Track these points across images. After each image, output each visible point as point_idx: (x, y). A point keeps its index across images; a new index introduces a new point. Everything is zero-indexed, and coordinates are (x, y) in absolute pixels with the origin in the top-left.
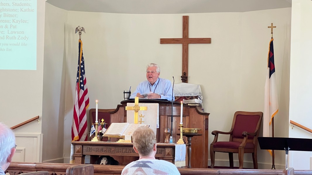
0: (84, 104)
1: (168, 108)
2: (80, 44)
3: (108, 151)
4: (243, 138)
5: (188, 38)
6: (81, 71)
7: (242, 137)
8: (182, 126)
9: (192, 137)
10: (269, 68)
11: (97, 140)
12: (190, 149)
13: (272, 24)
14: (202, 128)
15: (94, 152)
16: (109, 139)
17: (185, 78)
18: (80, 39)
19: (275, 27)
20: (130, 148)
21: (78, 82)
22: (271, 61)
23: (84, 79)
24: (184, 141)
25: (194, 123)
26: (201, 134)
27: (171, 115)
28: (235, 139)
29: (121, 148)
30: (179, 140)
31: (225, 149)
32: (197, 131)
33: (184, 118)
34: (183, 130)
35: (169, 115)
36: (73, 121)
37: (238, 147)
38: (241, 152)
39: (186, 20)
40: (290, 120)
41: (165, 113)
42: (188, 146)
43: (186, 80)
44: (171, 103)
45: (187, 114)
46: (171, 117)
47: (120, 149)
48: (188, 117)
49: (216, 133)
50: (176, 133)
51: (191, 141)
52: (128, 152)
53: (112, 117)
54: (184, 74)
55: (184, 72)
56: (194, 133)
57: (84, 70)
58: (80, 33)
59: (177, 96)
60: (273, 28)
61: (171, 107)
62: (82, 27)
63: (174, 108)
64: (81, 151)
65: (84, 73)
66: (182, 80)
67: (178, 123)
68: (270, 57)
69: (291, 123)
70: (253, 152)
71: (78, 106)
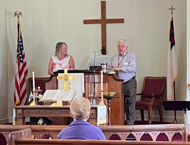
0: (23, 74)
1: (91, 76)
2: (18, 25)
3: (44, 113)
5: (106, 19)
6: (20, 47)
7: (151, 97)
8: (103, 91)
9: (111, 100)
10: (170, 42)
11: (35, 105)
12: (110, 108)
13: (172, 6)
15: (33, 114)
16: (44, 103)
17: (104, 51)
18: (18, 22)
19: (174, 9)
20: (61, 110)
21: (18, 56)
22: (172, 37)
23: (23, 54)
24: (105, 103)
25: (112, 88)
26: (117, 97)
27: (94, 82)
28: (145, 99)
29: (55, 110)
30: (100, 102)
32: (114, 95)
33: (104, 84)
34: (103, 94)
35: (92, 82)
36: (15, 88)
38: (150, 109)
39: (103, 5)
40: (188, 84)
41: (89, 81)
42: (107, 107)
43: (105, 54)
44: (94, 72)
45: (107, 81)
46: (93, 84)
47: (53, 111)
48: (107, 83)
50: (98, 96)
51: (110, 102)
52: (60, 113)
53: (47, 85)
54: (104, 48)
55: (103, 46)
56: (112, 96)
57: (23, 47)
58: (18, 16)
59: (98, 65)
60: (173, 10)
61: (94, 75)
62: (20, 12)
63: (96, 76)
64: (22, 114)
65: (23, 49)
66: (102, 52)
67: (99, 87)
68: (171, 33)
69: (188, 85)
70: (159, 109)
71: (19, 76)
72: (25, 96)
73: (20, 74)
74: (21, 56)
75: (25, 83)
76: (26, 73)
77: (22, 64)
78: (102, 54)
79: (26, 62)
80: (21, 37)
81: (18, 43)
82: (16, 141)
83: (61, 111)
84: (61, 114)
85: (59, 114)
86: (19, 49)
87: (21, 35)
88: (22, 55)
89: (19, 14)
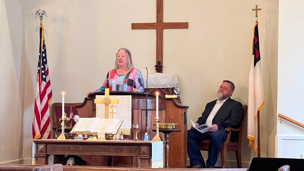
0: (46, 97)
1: (141, 100)
2: (41, 29)
3: (75, 150)
5: (163, 23)
6: (43, 60)
8: (158, 121)
9: (170, 134)
10: (254, 56)
11: (65, 138)
12: (168, 146)
13: (257, 6)
14: (181, 124)
15: (59, 151)
17: (159, 67)
18: (41, 24)
19: (260, 9)
20: (100, 146)
21: (40, 73)
22: (255, 48)
23: (46, 69)
24: (161, 138)
25: (171, 118)
26: (178, 130)
27: (146, 108)
30: (154, 137)
31: (205, 147)
32: (174, 127)
33: (160, 111)
34: (160, 126)
35: (143, 109)
36: (34, 116)
39: (160, 2)
40: (279, 114)
41: (139, 107)
42: (165, 144)
43: (161, 71)
44: (145, 95)
45: (164, 108)
46: (145, 111)
47: (89, 147)
48: (165, 111)
50: (151, 128)
51: (168, 138)
53: (79, 111)
54: (159, 64)
55: (158, 61)
56: (171, 128)
57: (46, 60)
58: (41, 17)
59: (151, 88)
60: (258, 11)
61: (145, 99)
62: (43, 11)
63: (148, 100)
64: (45, 151)
65: (46, 63)
66: (156, 69)
67: (153, 117)
68: (255, 43)
69: (279, 116)
70: (237, 150)
71: (40, 100)
72: (48, 128)
73: (42, 96)
74: (43, 72)
75: (48, 109)
76: (50, 96)
77: (44, 84)
78: (157, 72)
79: (49, 80)
80: (44, 46)
81: (40, 54)
83: (100, 148)
84: (99, 152)
85: (97, 152)
86: (40, 62)
87: (45, 43)
88: (44, 70)
89: (43, 14)
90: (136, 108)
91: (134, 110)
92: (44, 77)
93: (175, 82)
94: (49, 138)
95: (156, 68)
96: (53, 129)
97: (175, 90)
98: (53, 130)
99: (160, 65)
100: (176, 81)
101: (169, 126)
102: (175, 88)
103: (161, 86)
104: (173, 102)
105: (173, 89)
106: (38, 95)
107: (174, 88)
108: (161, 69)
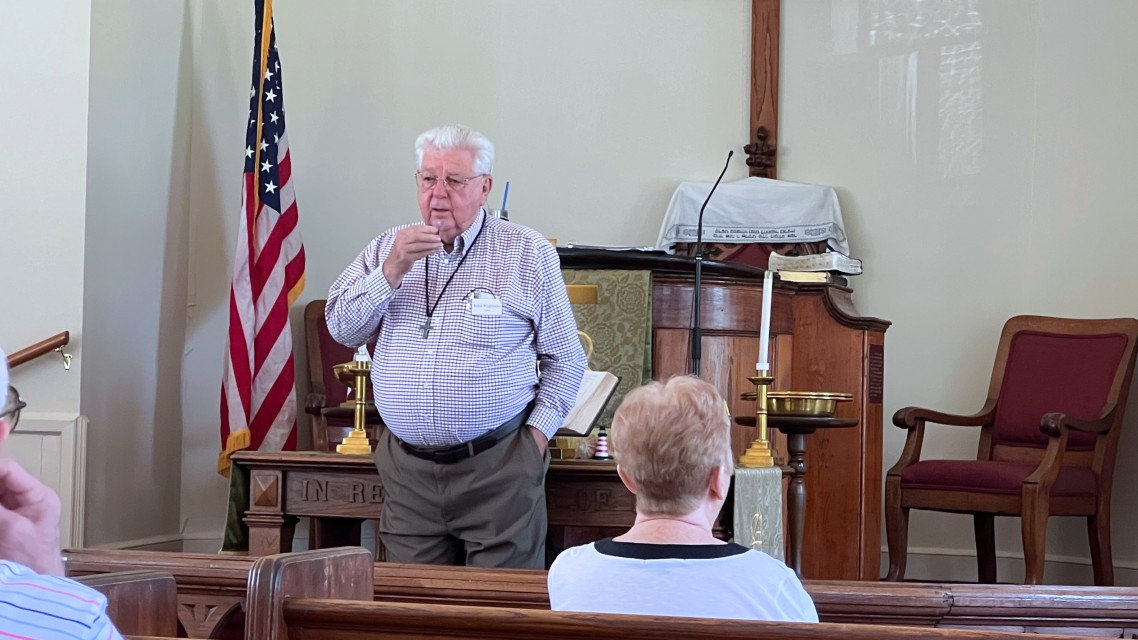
0: (277, 277)
4: (1043, 445)
6: (267, 118)
7: (1040, 438)
8: (766, 381)
9: (809, 436)
12: (801, 489)
14: (856, 394)
17: (763, 154)
21: (253, 171)
23: (279, 162)
24: (773, 454)
25: (814, 368)
26: (846, 420)
28: (1003, 451)
31: (958, 498)
32: (829, 405)
37: (1021, 489)
38: (1033, 509)
41: (675, 320)
42: (786, 479)
43: (769, 170)
45: (784, 324)
48: (788, 338)
49: (914, 421)
51: (803, 454)
54: (760, 138)
55: (760, 124)
56: (816, 412)
57: (281, 115)
59: (725, 240)
63: (717, 292)
64: (279, 500)
65: (280, 128)
66: (749, 163)
67: (739, 365)
70: (1092, 513)
71: (249, 287)
72: (284, 408)
73: (259, 274)
74: (267, 166)
75: (287, 328)
76: (296, 269)
77: (269, 218)
78: (752, 174)
79: (294, 206)
80: (273, 56)
81: (254, 92)
82: (291, 607)
86: (255, 124)
87: (275, 46)
88: (273, 161)
90: (666, 323)
91: (662, 333)
92: (271, 187)
93: (832, 220)
94: (290, 444)
95: (748, 156)
96: (308, 410)
97: (828, 250)
98: (306, 414)
99: (769, 147)
100: (833, 214)
101: (809, 404)
102: (830, 243)
103: (768, 235)
104: (825, 303)
105: (821, 245)
106: (243, 268)
107: (826, 241)
108: (768, 163)
